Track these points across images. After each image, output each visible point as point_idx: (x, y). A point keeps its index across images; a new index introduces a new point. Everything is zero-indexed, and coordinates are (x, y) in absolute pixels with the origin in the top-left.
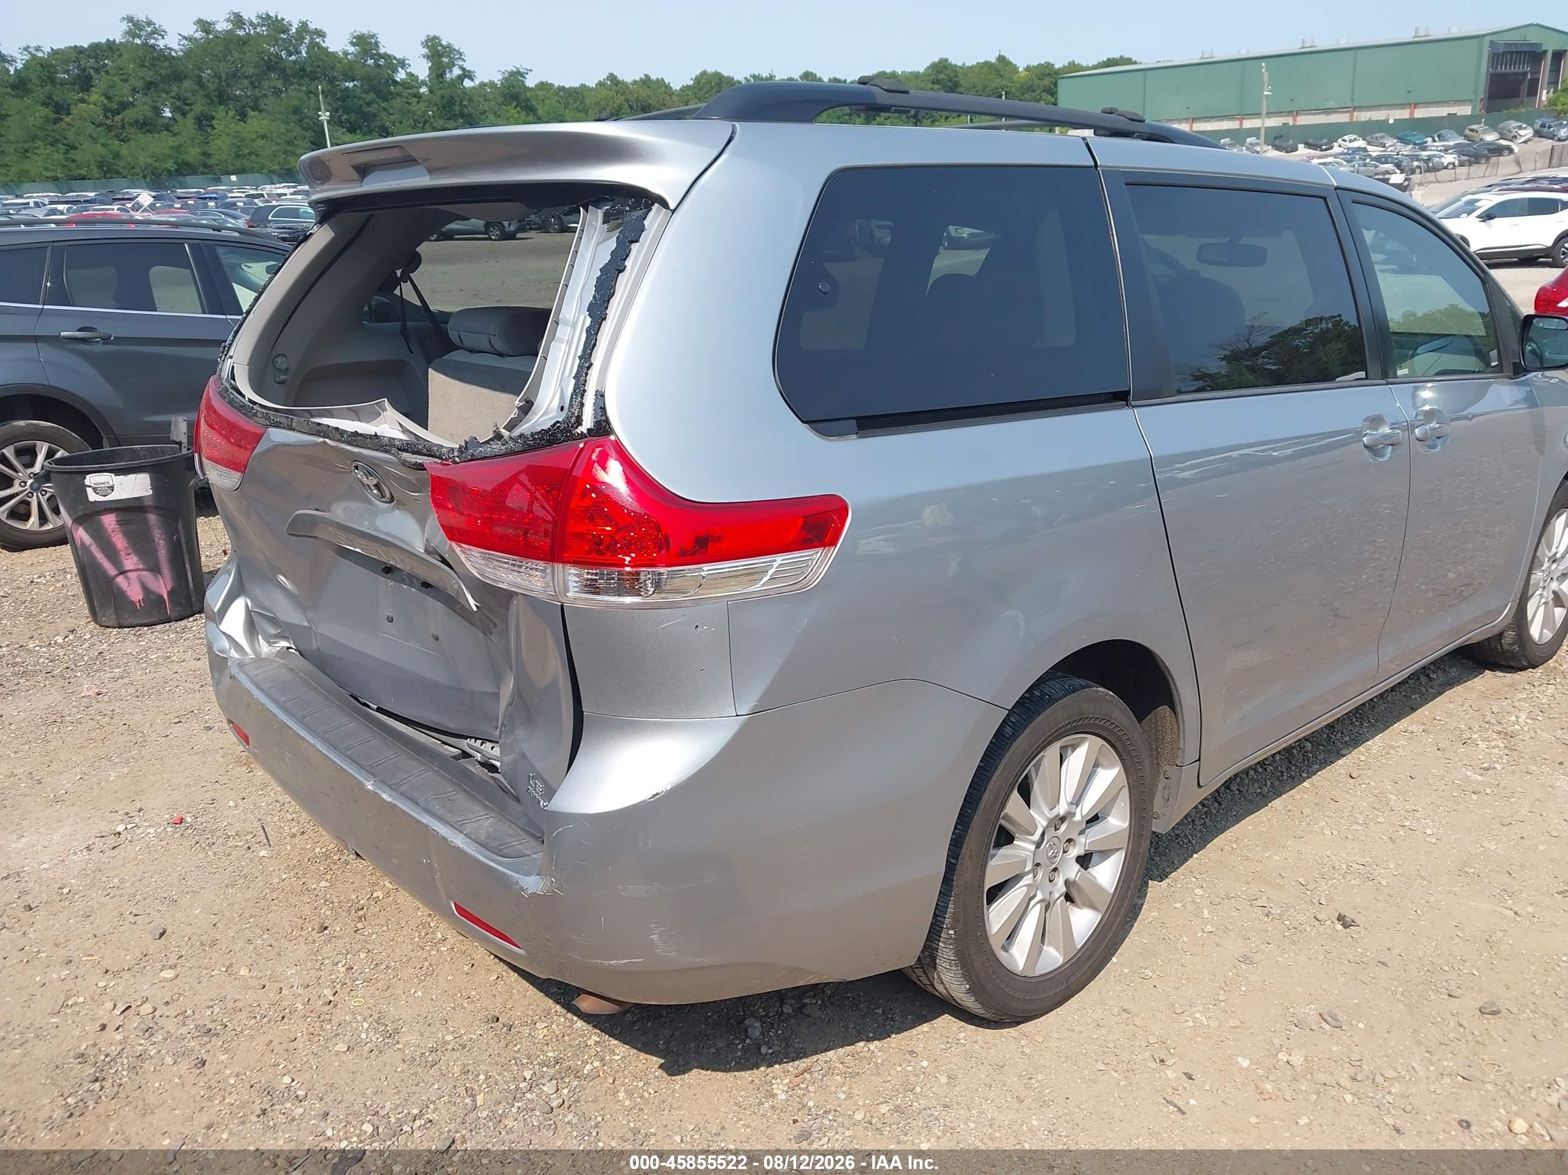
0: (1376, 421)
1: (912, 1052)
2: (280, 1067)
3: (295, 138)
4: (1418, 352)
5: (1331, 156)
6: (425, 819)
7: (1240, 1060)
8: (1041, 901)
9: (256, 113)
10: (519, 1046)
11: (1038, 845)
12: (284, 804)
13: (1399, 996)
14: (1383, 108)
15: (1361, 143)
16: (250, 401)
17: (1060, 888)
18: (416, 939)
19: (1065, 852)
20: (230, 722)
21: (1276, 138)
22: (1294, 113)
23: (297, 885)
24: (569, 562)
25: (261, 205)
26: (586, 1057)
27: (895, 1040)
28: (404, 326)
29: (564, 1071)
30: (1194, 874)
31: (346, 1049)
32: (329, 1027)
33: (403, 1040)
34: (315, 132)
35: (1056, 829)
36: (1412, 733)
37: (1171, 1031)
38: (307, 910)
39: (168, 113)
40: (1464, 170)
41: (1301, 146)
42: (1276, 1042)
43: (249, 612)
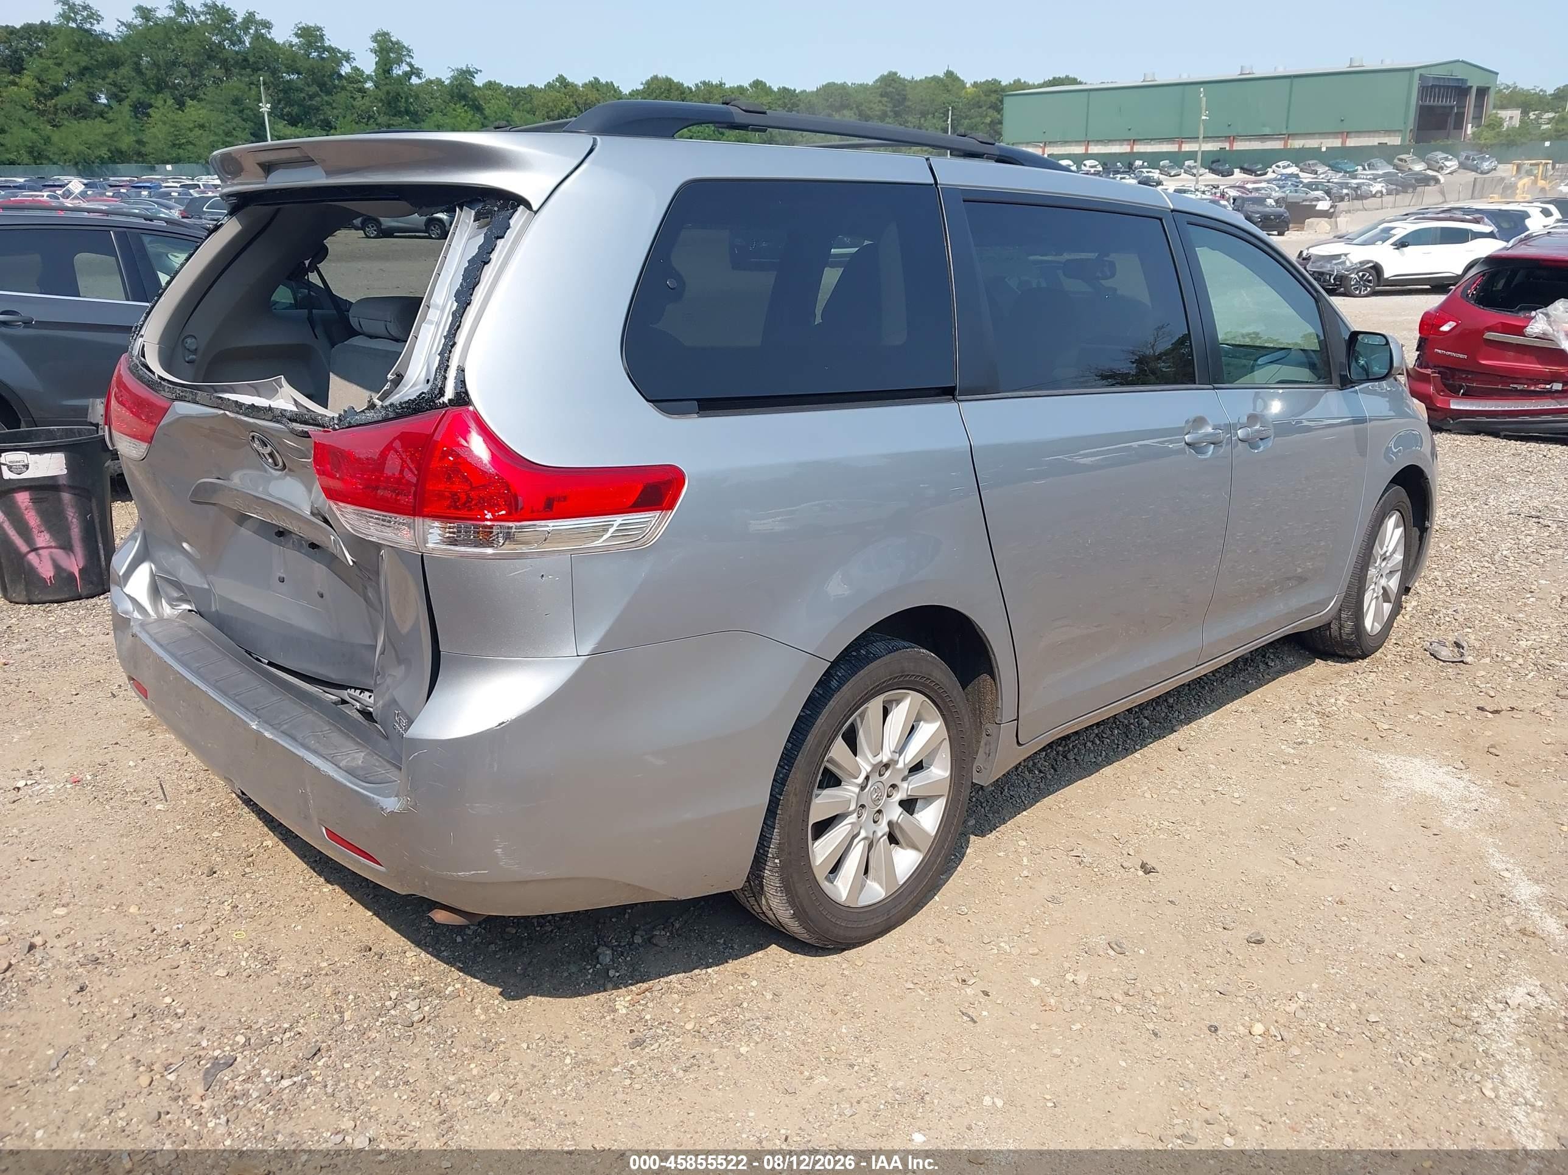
0: (1200, 422)
1: (744, 974)
2: (163, 990)
3: (234, 129)
4: (1259, 362)
5: (1265, 181)
6: (301, 752)
7: (1032, 980)
8: (864, 839)
9: (195, 102)
10: (388, 972)
11: (863, 788)
12: (183, 765)
13: (1180, 929)
14: (1317, 136)
15: (1294, 170)
16: (160, 378)
17: (883, 828)
18: (301, 882)
19: (889, 796)
20: (131, 678)
21: (1213, 162)
22: (1232, 139)
23: (190, 835)
24: (428, 516)
25: (196, 195)
26: (449, 980)
27: (731, 965)
28: (310, 313)
29: (426, 991)
30: (1021, 829)
31: (225, 974)
32: (211, 956)
33: (280, 967)
34: (255, 123)
35: (880, 775)
36: (1242, 712)
37: (977, 958)
38: (198, 857)
39: (103, 100)
40: (1391, 198)
41: (1237, 171)
42: (1066, 965)
43: (153, 576)
